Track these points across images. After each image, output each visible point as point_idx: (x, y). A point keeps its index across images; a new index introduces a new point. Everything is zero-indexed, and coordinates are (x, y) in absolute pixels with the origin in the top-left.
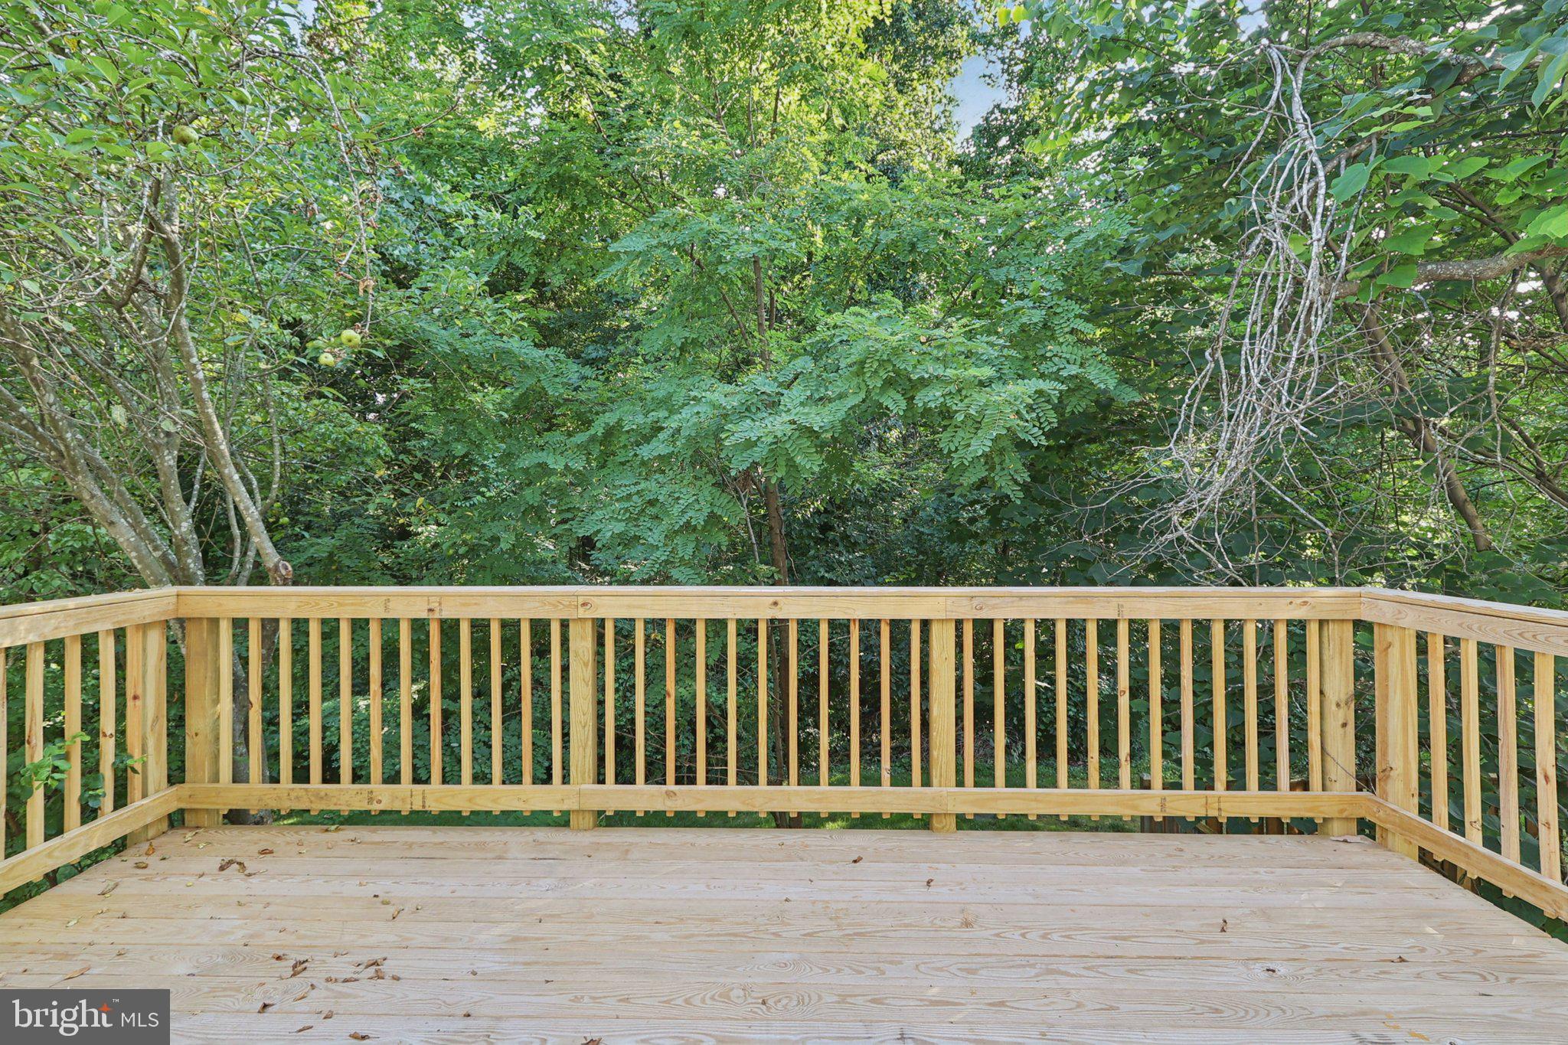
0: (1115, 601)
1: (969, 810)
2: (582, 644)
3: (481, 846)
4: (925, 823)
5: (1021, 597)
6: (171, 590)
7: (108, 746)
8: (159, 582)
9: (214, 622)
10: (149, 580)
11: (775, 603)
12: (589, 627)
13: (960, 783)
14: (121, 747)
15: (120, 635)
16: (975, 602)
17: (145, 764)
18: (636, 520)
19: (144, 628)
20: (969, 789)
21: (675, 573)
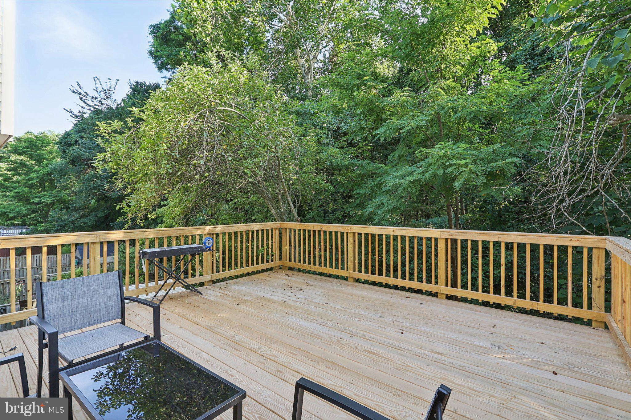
0: (497, 236)
1: (449, 294)
2: (351, 238)
3: (329, 280)
4: (435, 295)
5: (464, 233)
6: (280, 222)
7: (270, 250)
8: (279, 221)
9: (286, 229)
10: (277, 220)
11: (394, 231)
12: (352, 234)
13: (447, 285)
14: (272, 251)
15: (272, 230)
16: (449, 234)
17: (275, 254)
18: (379, 208)
19: (276, 229)
20: (449, 288)
21: (383, 222)
